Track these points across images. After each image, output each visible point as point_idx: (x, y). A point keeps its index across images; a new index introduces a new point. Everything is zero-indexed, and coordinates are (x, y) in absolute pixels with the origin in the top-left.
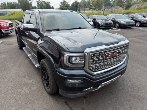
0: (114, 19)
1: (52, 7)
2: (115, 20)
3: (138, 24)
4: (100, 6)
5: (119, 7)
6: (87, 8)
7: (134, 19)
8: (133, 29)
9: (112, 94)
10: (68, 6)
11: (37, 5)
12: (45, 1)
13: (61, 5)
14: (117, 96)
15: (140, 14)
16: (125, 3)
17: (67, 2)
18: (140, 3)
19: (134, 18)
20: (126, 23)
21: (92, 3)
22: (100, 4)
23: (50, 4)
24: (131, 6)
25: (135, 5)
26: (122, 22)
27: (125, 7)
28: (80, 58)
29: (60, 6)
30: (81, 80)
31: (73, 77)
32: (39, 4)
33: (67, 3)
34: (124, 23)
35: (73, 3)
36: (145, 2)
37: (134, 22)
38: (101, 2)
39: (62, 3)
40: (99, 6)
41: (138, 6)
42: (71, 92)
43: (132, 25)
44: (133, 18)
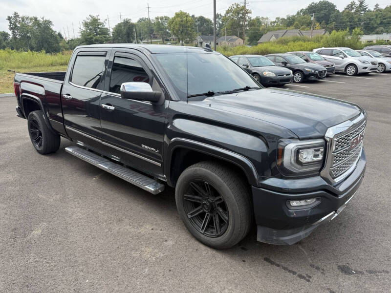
0: (247, 66)
1: (57, 33)
2: (249, 68)
3: (298, 77)
4: (190, 34)
5: (235, 37)
6: (156, 38)
7: (288, 65)
8: (291, 88)
9: (345, 227)
10: (104, 32)
11: (11, 29)
12: (36, 19)
13: (84, 29)
14: (358, 230)
15: (296, 55)
16: (248, 28)
17: (101, 21)
18: (279, 29)
19: (287, 63)
20: (276, 74)
21: (170, 25)
22: (190, 29)
23: (52, 27)
24: (262, 35)
25: (269, 34)
26: (267, 73)
27: (247, 38)
28: (315, 150)
29: (84, 34)
30: (317, 200)
31: (301, 194)
32: (16, 26)
33: (102, 24)
34: (272, 75)
35: (119, 26)
36: (290, 26)
37: (291, 72)
38: (191, 24)
39: (86, 25)
40: (187, 34)
41: (276, 36)
42: (289, 231)
43: (288, 80)
44: (285, 64)
